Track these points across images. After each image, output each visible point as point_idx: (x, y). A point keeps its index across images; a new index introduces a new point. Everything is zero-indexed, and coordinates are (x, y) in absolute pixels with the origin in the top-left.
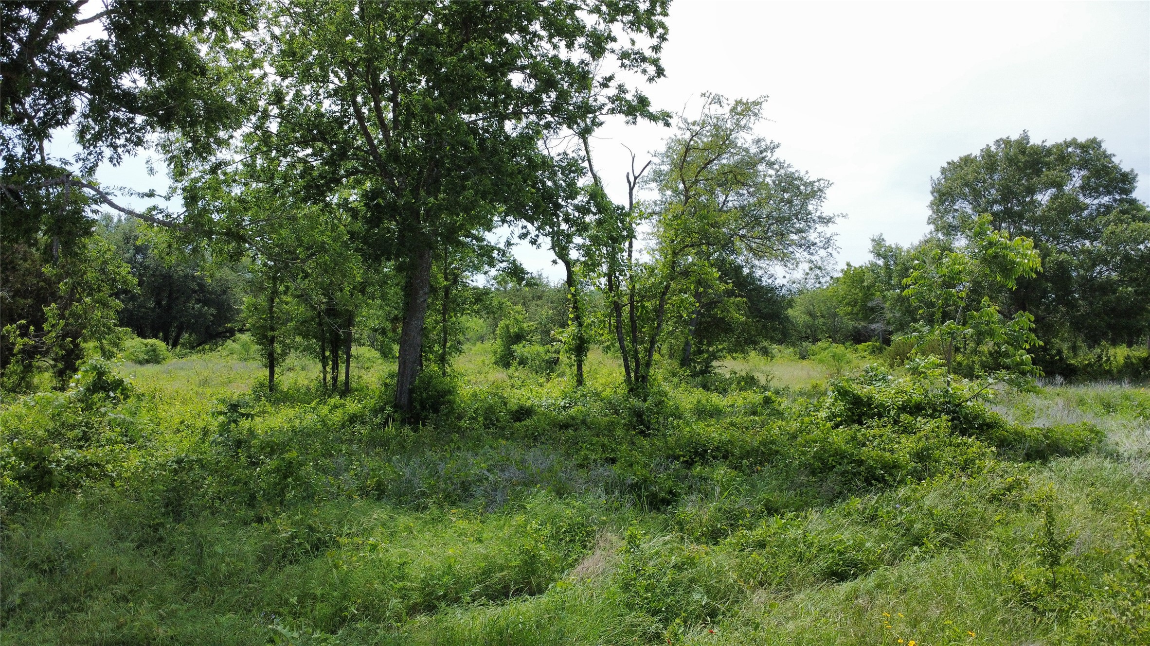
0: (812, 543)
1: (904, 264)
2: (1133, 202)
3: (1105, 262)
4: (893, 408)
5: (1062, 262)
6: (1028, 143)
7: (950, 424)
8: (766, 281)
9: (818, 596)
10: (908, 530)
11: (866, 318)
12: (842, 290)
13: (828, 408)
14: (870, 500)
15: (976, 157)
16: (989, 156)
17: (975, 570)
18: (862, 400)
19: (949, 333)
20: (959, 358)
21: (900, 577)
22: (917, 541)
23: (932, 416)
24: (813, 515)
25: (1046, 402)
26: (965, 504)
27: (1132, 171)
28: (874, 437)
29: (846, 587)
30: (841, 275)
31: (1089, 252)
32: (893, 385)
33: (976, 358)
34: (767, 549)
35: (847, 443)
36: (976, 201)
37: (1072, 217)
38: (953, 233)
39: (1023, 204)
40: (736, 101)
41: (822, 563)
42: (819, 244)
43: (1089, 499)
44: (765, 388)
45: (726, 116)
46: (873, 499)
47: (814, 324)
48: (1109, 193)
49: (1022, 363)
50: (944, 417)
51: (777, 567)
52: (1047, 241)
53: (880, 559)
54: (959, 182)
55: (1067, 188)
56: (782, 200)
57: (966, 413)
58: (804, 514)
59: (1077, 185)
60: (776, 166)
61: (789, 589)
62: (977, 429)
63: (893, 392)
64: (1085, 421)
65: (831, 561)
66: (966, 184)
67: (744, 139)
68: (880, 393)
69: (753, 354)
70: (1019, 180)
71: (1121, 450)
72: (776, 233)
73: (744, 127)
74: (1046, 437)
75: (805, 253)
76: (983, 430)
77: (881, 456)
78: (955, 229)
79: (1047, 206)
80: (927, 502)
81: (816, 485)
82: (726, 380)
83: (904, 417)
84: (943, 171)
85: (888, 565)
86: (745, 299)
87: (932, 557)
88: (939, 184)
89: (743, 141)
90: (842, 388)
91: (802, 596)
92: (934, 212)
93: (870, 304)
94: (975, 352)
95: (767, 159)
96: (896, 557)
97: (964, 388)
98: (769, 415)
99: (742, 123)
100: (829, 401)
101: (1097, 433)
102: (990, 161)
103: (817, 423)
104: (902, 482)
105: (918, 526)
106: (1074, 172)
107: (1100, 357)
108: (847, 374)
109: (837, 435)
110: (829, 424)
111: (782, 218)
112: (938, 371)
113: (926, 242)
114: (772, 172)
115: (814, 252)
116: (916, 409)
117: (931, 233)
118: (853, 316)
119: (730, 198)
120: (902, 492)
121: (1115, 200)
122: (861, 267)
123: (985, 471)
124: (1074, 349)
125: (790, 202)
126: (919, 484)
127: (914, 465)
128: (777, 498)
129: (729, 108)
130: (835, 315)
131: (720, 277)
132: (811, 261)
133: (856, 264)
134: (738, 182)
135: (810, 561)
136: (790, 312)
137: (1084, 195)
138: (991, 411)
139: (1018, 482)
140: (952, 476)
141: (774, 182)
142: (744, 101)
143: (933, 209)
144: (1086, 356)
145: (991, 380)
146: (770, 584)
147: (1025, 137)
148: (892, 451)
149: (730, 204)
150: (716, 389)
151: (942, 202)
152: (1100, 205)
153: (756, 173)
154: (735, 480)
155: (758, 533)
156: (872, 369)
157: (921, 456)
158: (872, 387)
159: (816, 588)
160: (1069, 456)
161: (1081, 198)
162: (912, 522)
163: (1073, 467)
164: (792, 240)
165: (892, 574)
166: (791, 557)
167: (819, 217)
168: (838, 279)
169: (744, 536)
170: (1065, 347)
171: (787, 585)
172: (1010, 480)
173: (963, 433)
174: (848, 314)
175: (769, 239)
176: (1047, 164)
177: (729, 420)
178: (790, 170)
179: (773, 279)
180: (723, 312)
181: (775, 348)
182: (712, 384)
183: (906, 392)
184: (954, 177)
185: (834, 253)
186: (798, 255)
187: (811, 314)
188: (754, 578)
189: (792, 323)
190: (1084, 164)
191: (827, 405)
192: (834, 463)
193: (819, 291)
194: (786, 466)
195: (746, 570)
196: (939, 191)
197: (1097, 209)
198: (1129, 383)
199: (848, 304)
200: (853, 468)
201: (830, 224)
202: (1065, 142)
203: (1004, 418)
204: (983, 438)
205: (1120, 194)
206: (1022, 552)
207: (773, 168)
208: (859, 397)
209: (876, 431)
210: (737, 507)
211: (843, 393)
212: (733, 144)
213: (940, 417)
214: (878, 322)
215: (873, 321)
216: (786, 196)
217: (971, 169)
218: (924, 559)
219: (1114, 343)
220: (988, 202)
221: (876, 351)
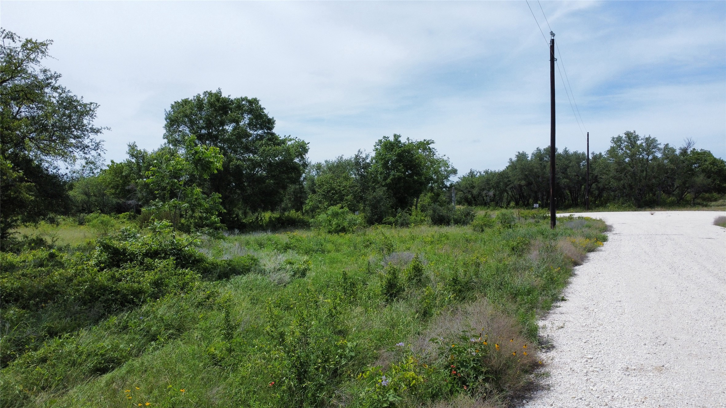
0: (82, 352)
1: (149, 162)
2: (273, 134)
3: (261, 166)
4: (140, 255)
5: (238, 165)
6: (221, 95)
7: (175, 262)
8: (51, 171)
9: (87, 387)
10: (148, 332)
11: (124, 197)
12: (109, 178)
13: (96, 258)
14: (122, 317)
15: (191, 100)
16: (199, 100)
17: (188, 349)
18: (119, 251)
19: (174, 207)
20: (183, 221)
21: (143, 363)
22: (154, 338)
23: (164, 258)
24: (84, 333)
25: (230, 245)
26: (182, 310)
27: (273, 118)
28: (127, 274)
29: (107, 376)
30: (107, 168)
31: (252, 160)
32: (140, 240)
33: (192, 221)
34: (48, 362)
35: (108, 280)
36: (192, 126)
37: (244, 140)
38: (178, 145)
39: (218, 131)
40: (26, 40)
41: (90, 365)
42: (91, 147)
43: (250, 298)
44: (51, 247)
45: (19, 50)
46: (125, 315)
47: (89, 201)
48: (262, 129)
49: (215, 222)
50: (172, 258)
51: (56, 374)
52: (231, 152)
53: (130, 354)
54: (182, 114)
55: (241, 124)
56: (64, 114)
57: (184, 254)
58: (76, 333)
59: (246, 122)
60: (59, 91)
61: (66, 387)
62: (191, 263)
63: (140, 244)
64: (249, 254)
65: (96, 362)
66: (186, 116)
67: (33, 68)
68: (132, 246)
69: (43, 223)
70: (216, 116)
71: (266, 268)
72: (59, 137)
73: (33, 60)
74: (229, 265)
75: (81, 153)
76: (194, 264)
77: (131, 287)
78: (179, 142)
79: (231, 133)
80: (160, 312)
81: (87, 311)
82: (19, 242)
83: (147, 260)
84: (172, 107)
85: (136, 356)
86: (34, 184)
87: (163, 346)
88: (170, 114)
89: (33, 70)
90: (106, 244)
91: (75, 390)
92: (167, 132)
93: (127, 188)
94: (191, 217)
95: (52, 84)
96: (140, 351)
97: (183, 239)
98: (53, 266)
99: (32, 56)
100: (96, 253)
101: (255, 260)
102: (199, 103)
103: (88, 269)
104: (144, 302)
105: (154, 328)
106: (245, 115)
107: (257, 218)
108: (110, 234)
109: (101, 276)
110: (96, 269)
111: (63, 127)
112: (167, 230)
113: (162, 149)
114: (56, 94)
115: (88, 152)
116: (154, 254)
117: (165, 144)
118: (116, 195)
119: (22, 110)
120: (145, 308)
121: (265, 133)
122: (121, 163)
123: (194, 289)
124: (245, 214)
125: (70, 116)
126: (155, 302)
127: (153, 290)
128: (57, 325)
129: (21, 44)
130: (104, 195)
131: (13, 167)
132: (86, 158)
133: (118, 161)
134: (28, 99)
135: (80, 364)
136: (71, 193)
137: (250, 129)
138: (200, 252)
139: (212, 293)
140: (175, 294)
141: (58, 102)
142: (34, 41)
143: (166, 129)
144: (251, 218)
145: (198, 234)
146: (50, 387)
147: (220, 92)
148: (139, 282)
149: (23, 114)
150: (11, 250)
151: (172, 125)
152: (257, 135)
153: (43, 94)
154: (23, 316)
155: (41, 352)
156: (126, 230)
157: (157, 284)
158: (126, 242)
159: (85, 382)
160: (240, 274)
161: (248, 130)
162: (150, 327)
163: (242, 281)
164: (71, 143)
165: (136, 363)
166: (67, 365)
167: (91, 128)
168: (105, 170)
169: (29, 356)
170: (240, 213)
171: (64, 385)
172: (208, 292)
173: (183, 267)
174: (113, 194)
175: (54, 141)
176: (231, 109)
177: (20, 272)
178: (70, 94)
179: (57, 169)
180: (15, 193)
181: (60, 218)
182: (7, 247)
183: (148, 244)
184: (179, 111)
185: (102, 153)
186: (76, 154)
187: (86, 194)
188: (37, 385)
189: (71, 200)
190: (250, 112)
191: (96, 256)
192: (99, 295)
193: (92, 178)
194: (65, 301)
195: (31, 381)
196: (170, 119)
197: (256, 137)
198: (271, 232)
199: (113, 187)
200: (112, 296)
201: (99, 134)
202: (241, 98)
203: (206, 256)
204: (194, 269)
205: (267, 130)
206: (214, 334)
207: (56, 92)
208: (117, 249)
209: (129, 270)
210: (25, 335)
211: (106, 247)
212: (24, 71)
213: (169, 258)
214: (132, 199)
215: (128, 199)
216: (67, 112)
217: (188, 108)
218: (158, 348)
219: (265, 210)
220: (198, 128)
221: (131, 218)
